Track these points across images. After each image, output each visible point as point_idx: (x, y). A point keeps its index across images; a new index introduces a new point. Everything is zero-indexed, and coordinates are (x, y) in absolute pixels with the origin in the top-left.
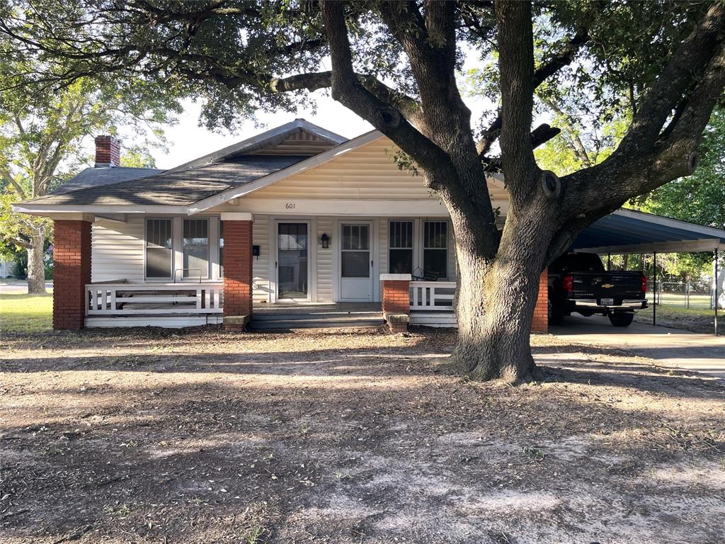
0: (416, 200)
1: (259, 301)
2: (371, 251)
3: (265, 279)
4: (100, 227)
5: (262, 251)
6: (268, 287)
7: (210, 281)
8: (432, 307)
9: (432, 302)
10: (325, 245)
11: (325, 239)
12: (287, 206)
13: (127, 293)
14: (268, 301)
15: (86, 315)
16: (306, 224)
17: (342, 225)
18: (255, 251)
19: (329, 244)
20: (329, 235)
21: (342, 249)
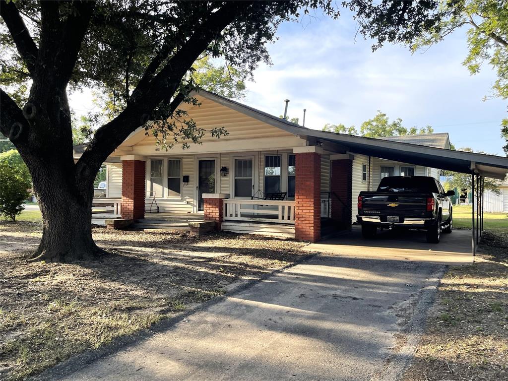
1: (186, 212)
2: (253, 178)
3: (191, 197)
4: (115, 167)
5: (190, 179)
6: (193, 203)
7: (163, 199)
8: (238, 218)
9: (239, 214)
10: (224, 175)
11: (224, 170)
14: (192, 212)
16: (214, 160)
17: (236, 160)
18: (186, 179)
19: (227, 173)
20: (227, 167)
21: (235, 177)
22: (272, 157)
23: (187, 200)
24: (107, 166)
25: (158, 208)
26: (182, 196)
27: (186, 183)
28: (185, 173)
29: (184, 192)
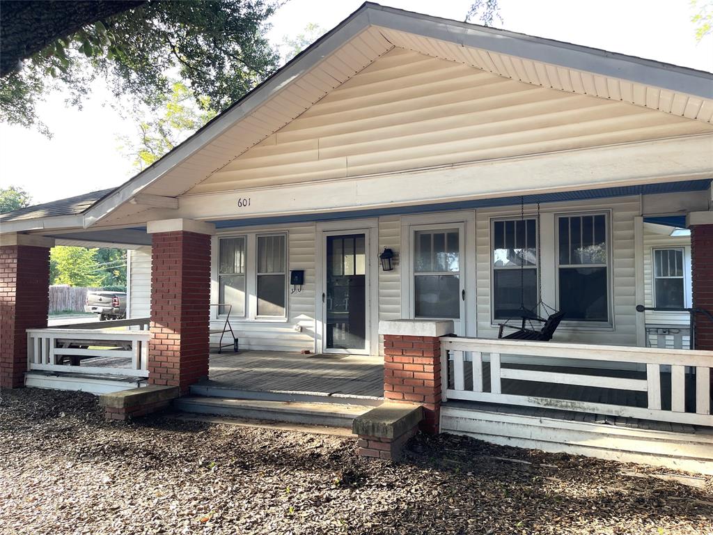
0: (452, 164)
1: (301, 351)
2: (462, 273)
3: (310, 318)
5: (307, 277)
6: (314, 329)
7: (247, 320)
8: (496, 396)
9: (496, 384)
10: (387, 267)
11: (389, 257)
12: (241, 204)
13: (67, 341)
14: (312, 351)
15: (28, 370)
16: (363, 235)
17: (416, 232)
18: (298, 277)
19: (394, 264)
20: (395, 250)
21: (416, 271)
22: (510, 224)
23: (302, 323)
24: (129, 251)
25: (236, 340)
26: (288, 315)
27: (298, 286)
28: (295, 265)
29: (293, 306)
